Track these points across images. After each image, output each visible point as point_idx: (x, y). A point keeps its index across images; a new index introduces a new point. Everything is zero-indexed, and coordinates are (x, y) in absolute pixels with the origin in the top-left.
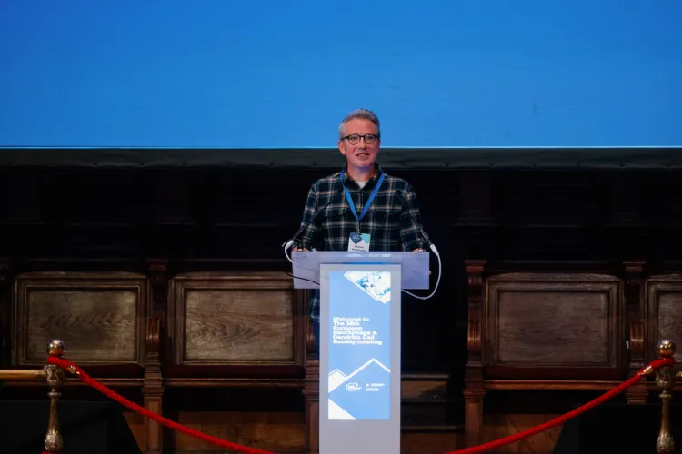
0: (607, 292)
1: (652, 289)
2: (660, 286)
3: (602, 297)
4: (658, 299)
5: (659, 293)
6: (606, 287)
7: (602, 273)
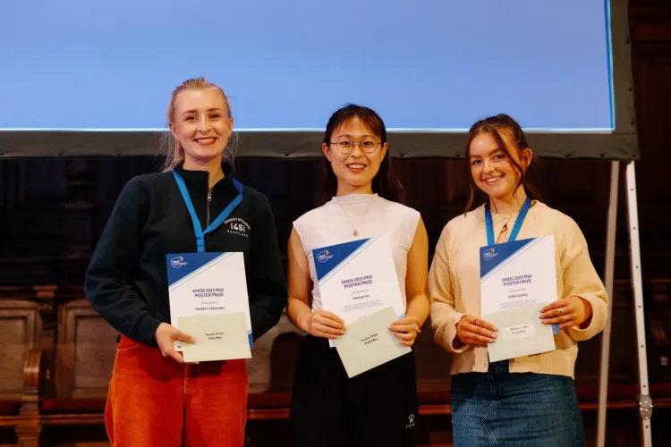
0: (24, 318)
1: (71, 314)
2: (79, 312)
3: (20, 323)
4: (76, 325)
5: (78, 318)
6: (23, 313)
7: (19, 299)
